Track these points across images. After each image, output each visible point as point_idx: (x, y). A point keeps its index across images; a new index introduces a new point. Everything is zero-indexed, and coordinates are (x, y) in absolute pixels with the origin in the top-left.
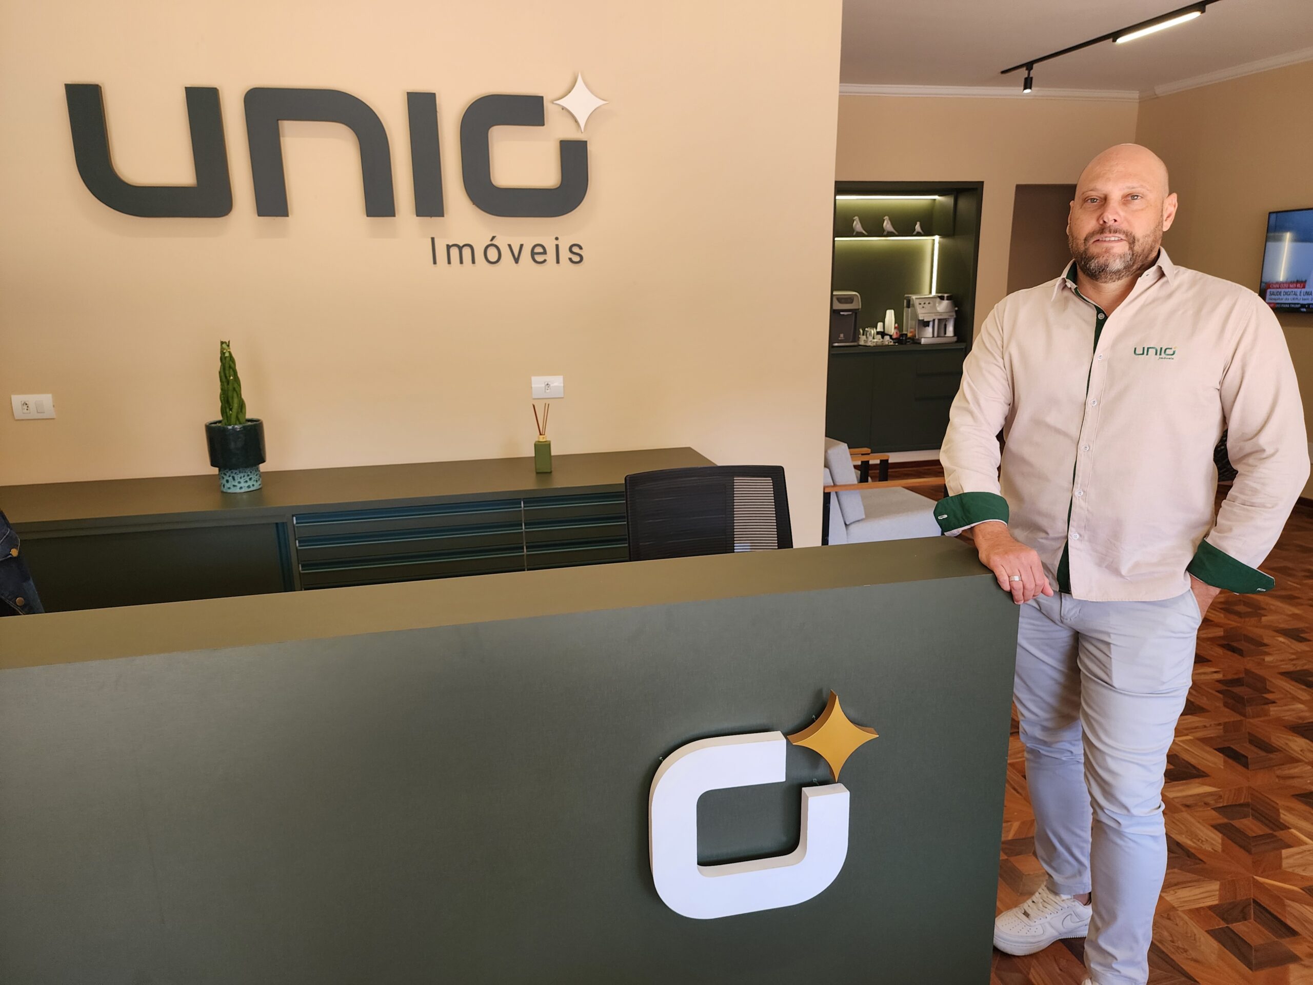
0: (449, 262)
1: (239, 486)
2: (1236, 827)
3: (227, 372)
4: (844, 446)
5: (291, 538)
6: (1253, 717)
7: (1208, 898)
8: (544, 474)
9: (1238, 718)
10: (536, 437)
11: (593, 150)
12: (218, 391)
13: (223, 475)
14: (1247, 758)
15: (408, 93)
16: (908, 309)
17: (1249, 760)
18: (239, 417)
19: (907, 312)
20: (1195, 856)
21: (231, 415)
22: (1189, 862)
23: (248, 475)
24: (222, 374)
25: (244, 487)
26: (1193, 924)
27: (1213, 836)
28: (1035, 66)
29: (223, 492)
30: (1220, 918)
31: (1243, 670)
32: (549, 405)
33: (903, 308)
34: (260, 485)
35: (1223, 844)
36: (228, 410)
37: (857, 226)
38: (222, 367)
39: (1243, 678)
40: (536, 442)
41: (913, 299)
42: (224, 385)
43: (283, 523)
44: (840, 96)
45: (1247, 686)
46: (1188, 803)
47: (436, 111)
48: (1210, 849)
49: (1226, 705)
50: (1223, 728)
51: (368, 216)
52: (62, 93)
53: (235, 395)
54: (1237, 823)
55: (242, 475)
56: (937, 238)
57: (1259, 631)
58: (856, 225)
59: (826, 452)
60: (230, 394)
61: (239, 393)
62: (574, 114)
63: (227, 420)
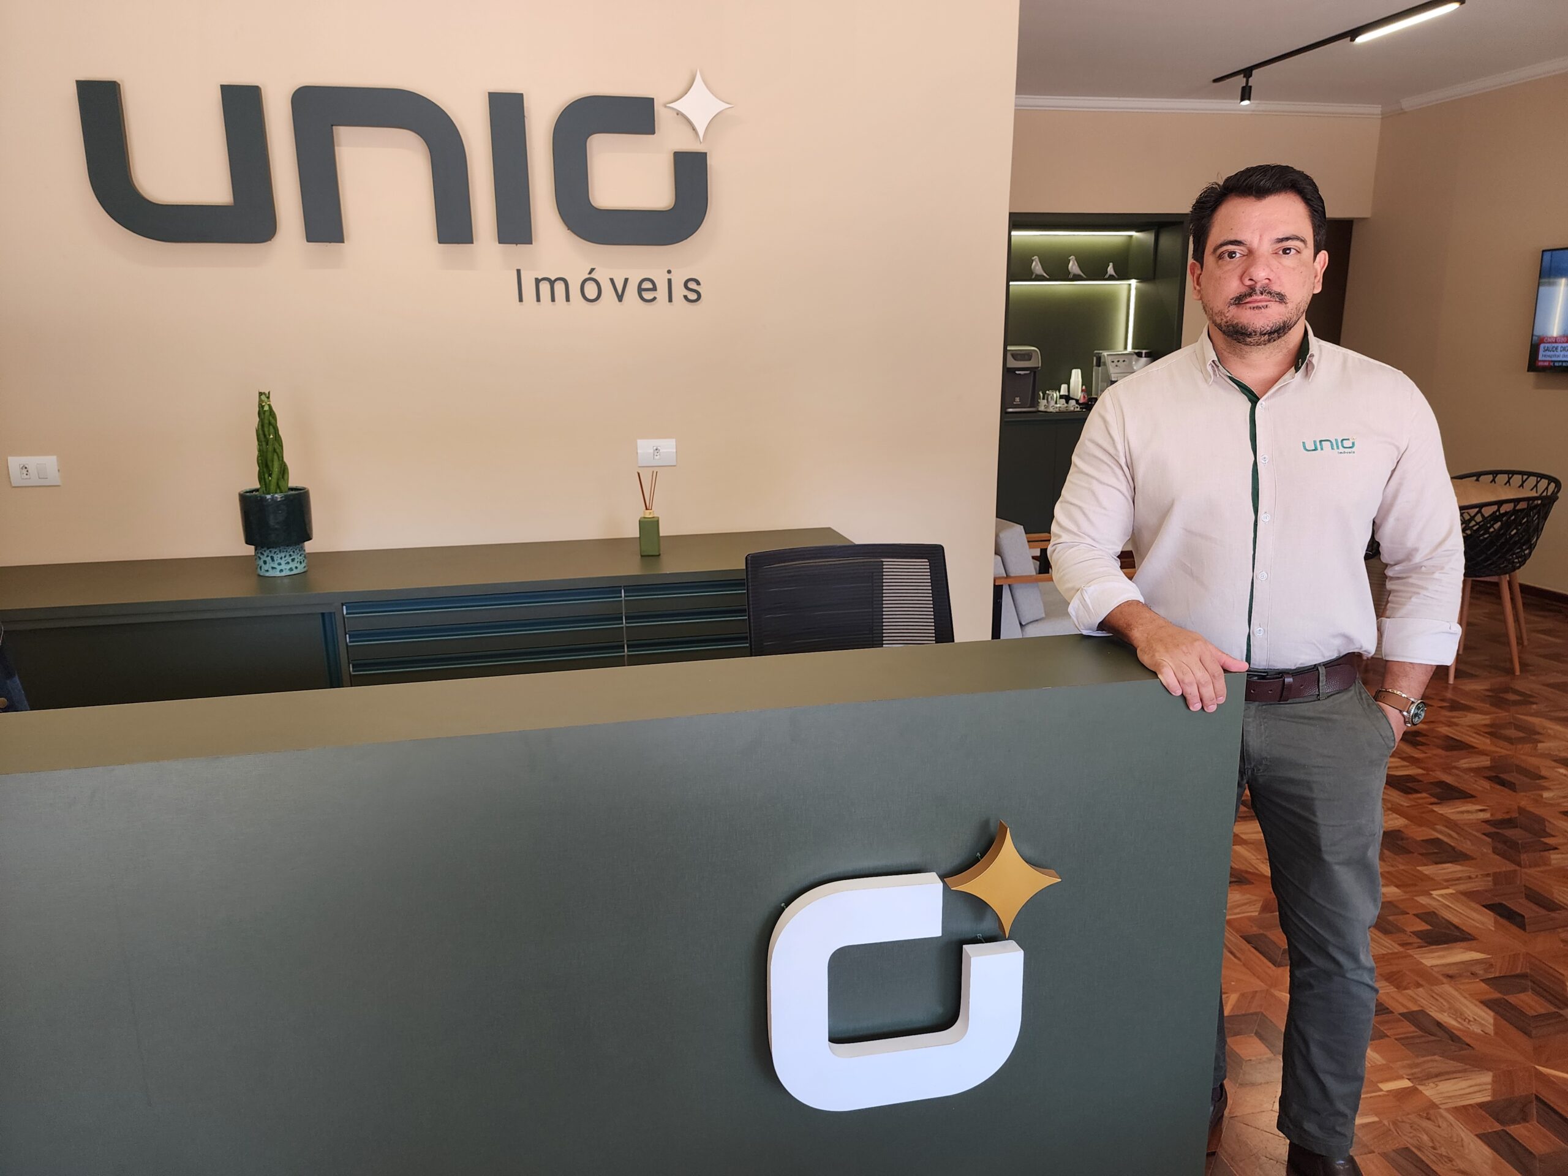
0: (538, 300)
1: (279, 568)
2: (1510, 1003)
3: (266, 429)
4: (1019, 529)
5: (340, 631)
6: (1530, 867)
7: (1478, 1094)
8: (650, 557)
9: (1512, 867)
10: (640, 513)
11: (714, 163)
12: (255, 453)
13: (259, 555)
14: (1523, 917)
15: (490, 94)
16: (1097, 368)
17: (1526, 920)
18: (280, 484)
19: (1097, 372)
20: (1459, 1038)
21: (270, 481)
22: (1453, 1047)
23: (290, 555)
24: (261, 432)
25: (286, 569)
26: (1458, 1126)
27: (1483, 1014)
28: (1254, 72)
29: (259, 575)
30: (1493, 1118)
31: (1516, 807)
32: (657, 472)
33: (1093, 367)
34: (305, 567)
35: (1495, 1025)
36: (266, 476)
37: (1037, 267)
38: (260, 424)
39: (1516, 817)
40: (641, 518)
41: (1104, 355)
42: (262, 445)
43: (331, 613)
44: (1015, 110)
45: (1521, 828)
46: (1450, 973)
47: (524, 116)
48: (1479, 1031)
49: (1495, 851)
50: (1493, 880)
51: (439, 243)
52: (72, 91)
53: (276, 457)
54: (1512, 999)
55: (283, 555)
56: (1133, 282)
57: (1534, 761)
58: (1035, 266)
59: (997, 536)
60: (269, 456)
61: (280, 455)
62: (692, 121)
63: (266, 487)
